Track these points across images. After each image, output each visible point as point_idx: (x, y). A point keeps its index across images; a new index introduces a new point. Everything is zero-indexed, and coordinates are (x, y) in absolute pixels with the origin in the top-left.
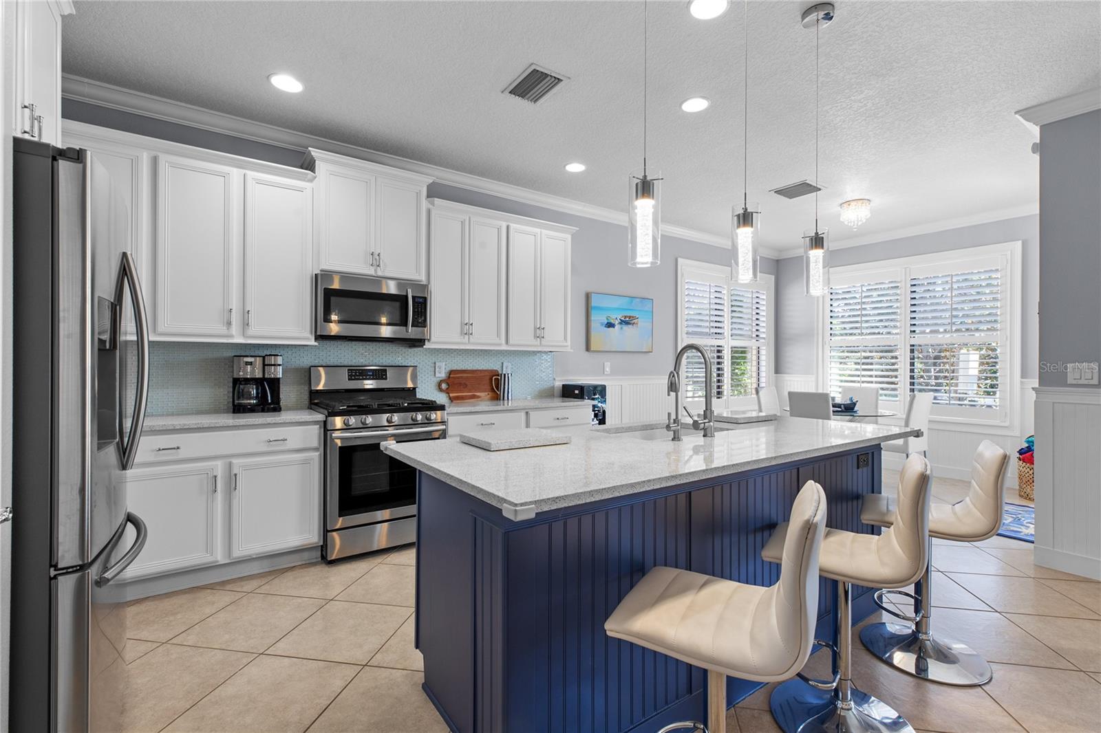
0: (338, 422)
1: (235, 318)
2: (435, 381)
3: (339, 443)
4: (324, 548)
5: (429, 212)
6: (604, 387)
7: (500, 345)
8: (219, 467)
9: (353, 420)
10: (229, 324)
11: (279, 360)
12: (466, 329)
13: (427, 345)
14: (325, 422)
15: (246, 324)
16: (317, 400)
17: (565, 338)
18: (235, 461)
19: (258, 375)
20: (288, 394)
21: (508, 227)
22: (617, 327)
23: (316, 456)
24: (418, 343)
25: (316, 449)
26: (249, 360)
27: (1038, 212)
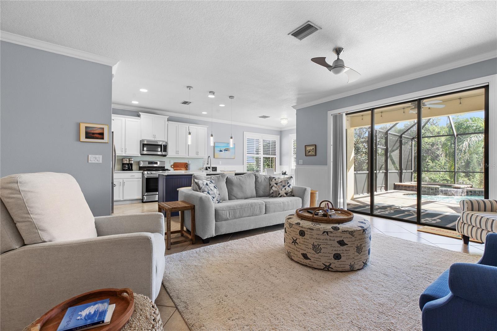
0: (146, 172)
1: (123, 150)
2: (170, 165)
3: (146, 177)
4: (142, 200)
5: (168, 124)
6: (216, 168)
7: (186, 156)
8: (121, 181)
9: (149, 172)
10: (122, 151)
11: (133, 159)
12: (177, 152)
13: (167, 156)
14: (143, 173)
15: (126, 152)
16: (141, 168)
17: (205, 154)
18: (124, 180)
19: (128, 163)
20: (134, 167)
21: (189, 127)
22: (223, 151)
23: (141, 180)
24: (165, 156)
25: (141, 178)
26: (126, 159)
27: (296, 128)
